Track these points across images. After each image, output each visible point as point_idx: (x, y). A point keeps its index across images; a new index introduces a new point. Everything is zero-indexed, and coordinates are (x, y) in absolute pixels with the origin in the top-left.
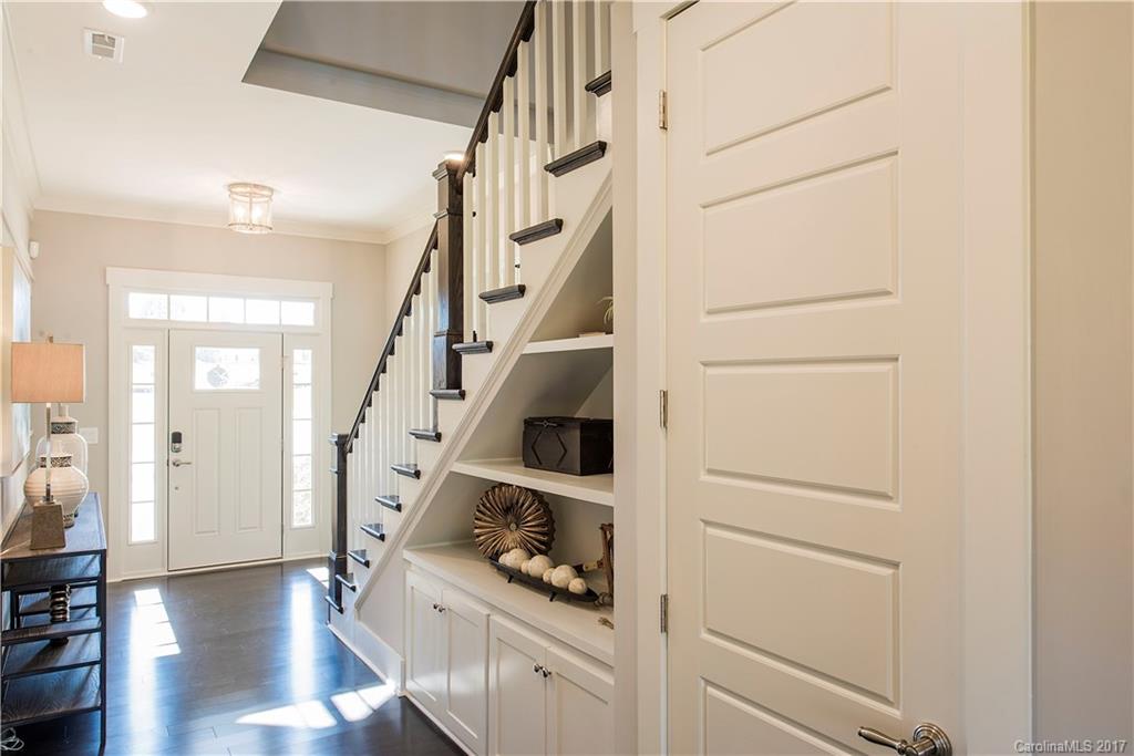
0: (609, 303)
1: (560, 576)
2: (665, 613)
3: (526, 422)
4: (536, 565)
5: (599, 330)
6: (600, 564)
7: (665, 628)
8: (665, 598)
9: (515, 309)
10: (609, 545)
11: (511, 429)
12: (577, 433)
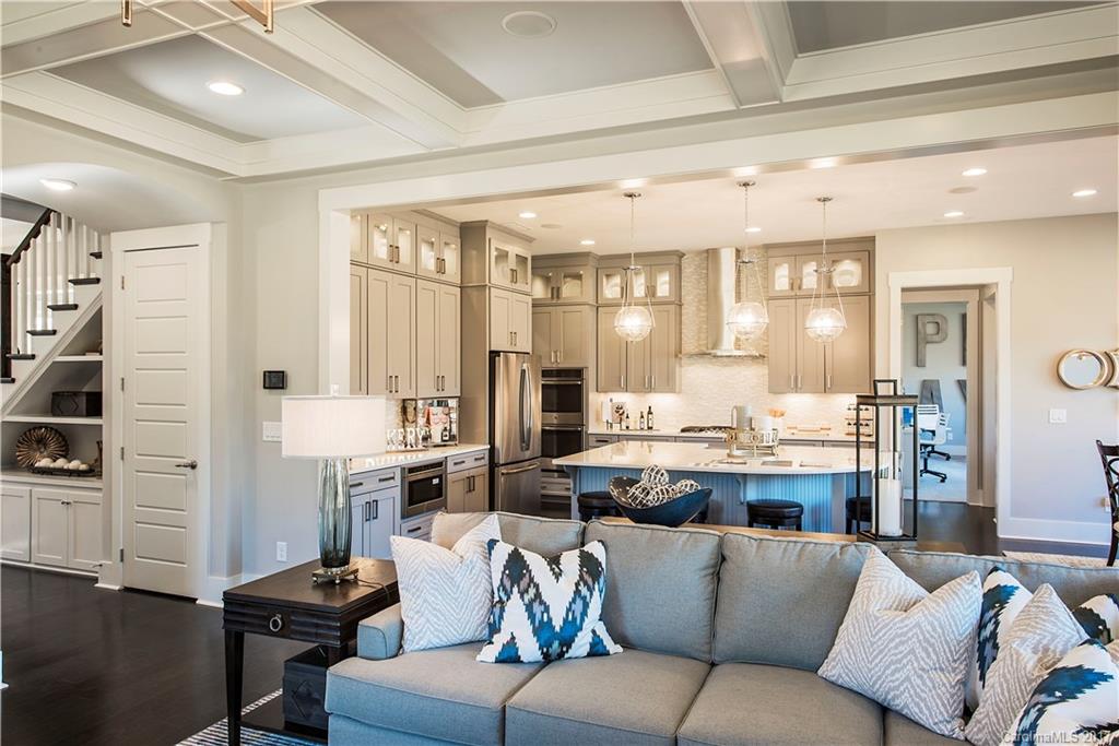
0: (101, 343)
1: (74, 464)
2: (123, 453)
3: (53, 394)
4: (61, 463)
5: (96, 351)
6: (96, 460)
7: (123, 458)
8: (123, 449)
9: (52, 340)
10: (101, 450)
11: (44, 397)
12: (84, 398)
